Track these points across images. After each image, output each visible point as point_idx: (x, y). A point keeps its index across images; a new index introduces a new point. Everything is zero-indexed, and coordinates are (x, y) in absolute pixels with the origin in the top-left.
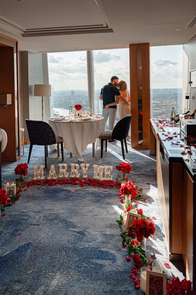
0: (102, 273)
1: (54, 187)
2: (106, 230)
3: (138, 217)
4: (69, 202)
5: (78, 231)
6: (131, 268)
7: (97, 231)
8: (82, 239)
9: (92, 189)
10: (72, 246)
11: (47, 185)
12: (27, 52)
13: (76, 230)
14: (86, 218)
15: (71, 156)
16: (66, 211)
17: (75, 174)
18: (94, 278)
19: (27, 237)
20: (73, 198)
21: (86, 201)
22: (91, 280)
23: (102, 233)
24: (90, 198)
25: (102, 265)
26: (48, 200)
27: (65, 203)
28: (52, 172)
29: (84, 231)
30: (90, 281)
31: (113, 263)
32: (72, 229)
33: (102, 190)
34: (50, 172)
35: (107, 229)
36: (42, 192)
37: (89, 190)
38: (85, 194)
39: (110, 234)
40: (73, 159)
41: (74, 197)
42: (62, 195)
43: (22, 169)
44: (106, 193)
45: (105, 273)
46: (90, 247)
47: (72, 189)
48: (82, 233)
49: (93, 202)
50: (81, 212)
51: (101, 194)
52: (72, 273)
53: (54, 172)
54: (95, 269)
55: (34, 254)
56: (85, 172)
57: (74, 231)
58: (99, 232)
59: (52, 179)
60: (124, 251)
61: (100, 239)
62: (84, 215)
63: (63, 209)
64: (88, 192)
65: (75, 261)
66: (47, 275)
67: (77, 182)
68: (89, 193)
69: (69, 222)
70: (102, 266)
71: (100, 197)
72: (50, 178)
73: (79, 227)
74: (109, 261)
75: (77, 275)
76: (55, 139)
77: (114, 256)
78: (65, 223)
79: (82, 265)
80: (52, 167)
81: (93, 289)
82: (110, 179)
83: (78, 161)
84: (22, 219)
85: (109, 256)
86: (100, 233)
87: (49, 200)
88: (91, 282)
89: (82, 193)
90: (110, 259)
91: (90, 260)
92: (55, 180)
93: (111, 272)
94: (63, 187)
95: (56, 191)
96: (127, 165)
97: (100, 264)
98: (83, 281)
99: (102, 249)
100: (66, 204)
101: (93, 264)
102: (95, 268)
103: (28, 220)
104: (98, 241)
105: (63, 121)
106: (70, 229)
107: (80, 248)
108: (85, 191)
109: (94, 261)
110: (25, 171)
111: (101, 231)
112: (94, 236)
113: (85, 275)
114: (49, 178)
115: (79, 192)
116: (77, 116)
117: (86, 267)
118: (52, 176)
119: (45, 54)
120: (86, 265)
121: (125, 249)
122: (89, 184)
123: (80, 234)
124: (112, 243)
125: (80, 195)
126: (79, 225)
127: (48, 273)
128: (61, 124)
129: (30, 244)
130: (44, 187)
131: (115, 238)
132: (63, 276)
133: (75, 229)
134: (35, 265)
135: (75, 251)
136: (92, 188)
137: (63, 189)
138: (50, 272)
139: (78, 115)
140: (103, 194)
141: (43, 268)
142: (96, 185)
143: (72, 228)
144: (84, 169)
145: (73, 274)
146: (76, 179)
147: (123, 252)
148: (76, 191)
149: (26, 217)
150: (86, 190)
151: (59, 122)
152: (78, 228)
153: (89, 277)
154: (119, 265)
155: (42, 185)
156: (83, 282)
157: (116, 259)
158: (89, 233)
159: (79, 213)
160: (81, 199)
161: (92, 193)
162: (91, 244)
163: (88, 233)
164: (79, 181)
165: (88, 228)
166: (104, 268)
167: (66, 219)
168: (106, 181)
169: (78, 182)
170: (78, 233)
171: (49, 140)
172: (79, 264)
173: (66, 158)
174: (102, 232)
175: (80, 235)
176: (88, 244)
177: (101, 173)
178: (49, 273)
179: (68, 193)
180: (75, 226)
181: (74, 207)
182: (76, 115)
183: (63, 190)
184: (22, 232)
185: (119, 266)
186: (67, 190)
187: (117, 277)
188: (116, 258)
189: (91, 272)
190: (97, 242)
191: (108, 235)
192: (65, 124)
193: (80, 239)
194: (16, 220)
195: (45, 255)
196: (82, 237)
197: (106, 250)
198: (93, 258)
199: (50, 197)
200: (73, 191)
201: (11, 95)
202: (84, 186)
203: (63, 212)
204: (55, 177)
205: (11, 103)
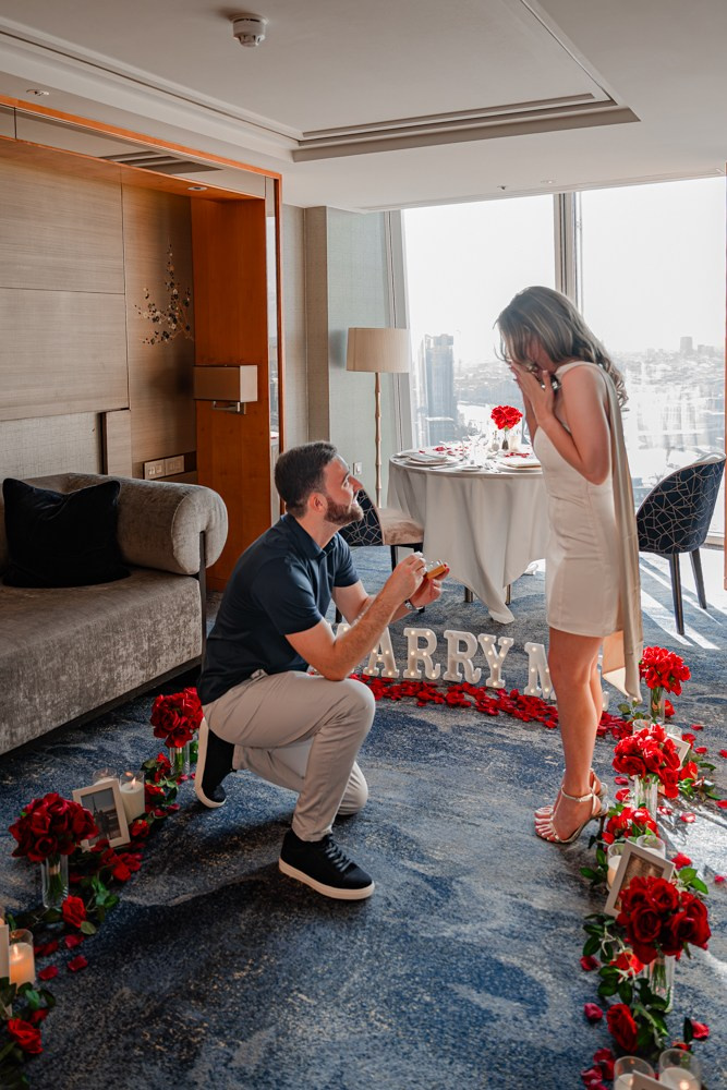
0: (482, 1040)
2: (533, 891)
3: (662, 869)
4: (423, 766)
5: (430, 873)
6: (596, 1051)
7: (497, 889)
8: (436, 905)
9: (520, 733)
10: (395, 921)
12: (324, 209)
13: (422, 871)
14: (470, 836)
15: (467, 600)
16: (402, 797)
17: (462, 671)
18: (446, 1047)
19: (255, 862)
20: (438, 755)
21: (486, 771)
22: (434, 1052)
23: (514, 899)
24: (502, 765)
25: (487, 1012)
27: (408, 770)
28: (380, 652)
29: (452, 879)
30: (430, 1055)
31: (529, 1014)
32: (409, 864)
34: (375, 651)
35: (538, 887)
37: (504, 734)
38: (489, 746)
39: (546, 909)
40: (474, 609)
41: (442, 753)
42: (402, 738)
45: (493, 1043)
46: (461, 939)
47: (441, 720)
48: (442, 886)
49: (510, 782)
50: (458, 810)
51: (549, 757)
52: (373, 1013)
53: (387, 652)
54: (456, 1018)
55: (263, 922)
56: (495, 666)
57: (415, 873)
58: (506, 894)
59: (381, 676)
60: (585, 981)
61: (505, 919)
62: (463, 822)
63: (396, 787)
64: (500, 740)
65: (394, 976)
66: (290, 1000)
67: (468, 697)
68: (504, 743)
69: (406, 838)
70: (487, 1016)
71: (544, 766)
72: (375, 671)
73: (438, 862)
74: (518, 1004)
75: (390, 1025)
77: (542, 992)
78: (390, 840)
79: (414, 995)
81: (434, 1083)
83: (492, 619)
84: (249, 799)
85: (522, 987)
86: (509, 897)
88: (434, 1060)
89: (475, 741)
90: (521, 1000)
91: (449, 985)
93: (514, 1045)
94: (411, 709)
96: (667, 660)
97: (480, 1009)
98: (406, 1049)
99: (503, 959)
100: (409, 773)
101: (455, 1002)
102: (460, 1017)
103: (270, 803)
104: (494, 925)
105: (437, 469)
106: (401, 862)
107: (422, 937)
108: (491, 734)
109: (463, 991)
111: (515, 890)
112: (484, 904)
113: (416, 1030)
114: (372, 671)
115: (466, 736)
116: (501, 450)
117: (427, 1004)
118: (379, 665)
119: (392, 211)
120: (428, 999)
121: (591, 978)
122: (510, 713)
123: (435, 888)
124: (543, 942)
125: (468, 748)
126: (438, 856)
127: (295, 993)
128: (430, 477)
129: (259, 887)
131: (563, 929)
132: (343, 1014)
133: (422, 866)
134: (260, 956)
135: (401, 940)
136: (518, 728)
137: (411, 716)
138: (301, 992)
139: (505, 446)
141: (285, 974)
142: (537, 720)
143: (411, 859)
144: (490, 653)
145: (379, 1016)
146: (465, 687)
147: (579, 983)
148: (458, 730)
149: (265, 795)
150: (496, 731)
151: (424, 473)
152: (430, 865)
153: (428, 1041)
154: (554, 1028)
156: (405, 1054)
157: (545, 1005)
158: (469, 892)
159: (447, 811)
160: (466, 764)
161: (515, 747)
162: (466, 929)
163: (464, 890)
164: (475, 696)
165: (468, 872)
166: (490, 1024)
167: (398, 825)
169: (472, 699)
170: (427, 880)
172: (405, 989)
173: (449, 605)
174: (515, 896)
175: (433, 892)
176: (454, 927)
178: (300, 995)
179: (424, 732)
180: (423, 857)
181: (436, 789)
182: (495, 448)
183: (411, 721)
184: (243, 841)
185: (551, 1032)
186: (422, 724)
187: (532, 1066)
188: (547, 1001)
189: (440, 1026)
190: (489, 926)
191: (536, 912)
192: (445, 479)
193: (431, 906)
194: (232, 798)
195: (298, 930)
196: (438, 900)
197: (516, 962)
198: (461, 981)
200: (443, 729)
201: (254, 368)
202: (489, 715)
203: (390, 799)
204: (391, 668)
205: (255, 398)
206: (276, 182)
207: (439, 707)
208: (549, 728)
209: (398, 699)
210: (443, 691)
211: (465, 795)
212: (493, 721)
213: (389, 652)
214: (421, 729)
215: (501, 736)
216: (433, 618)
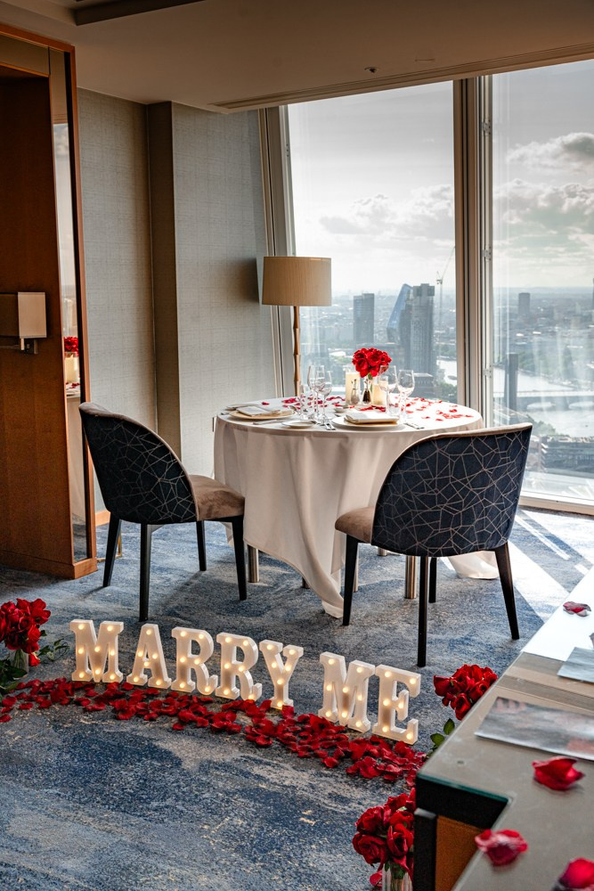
1: (127, 727)
4: (134, 820)
9: (286, 773)
11: (108, 709)
12: (168, 104)
16: (82, 869)
20: (163, 804)
21: (212, 830)
24: (240, 822)
26: (51, 791)
28: (146, 655)
33: (330, 790)
34: (141, 655)
36: (59, 743)
37: (265, 774)
38: (234, 793)
41: (169, 802)
42: (128, 776)
43: (15, 624)
44: (340, 808)
47: (188, 749)
49: (239, 849)
51: (309, 812)
53: (156, 656)
56: (280, 682)
59: (145, 687)
64: (253, 784)
67: (242, 719)
68: (258, 789)
71: (295, 825)
72: (141, 679)
76: (191, 499)
80: (149, 632)
82: (404, 735)
83: (323, 612)
87: (56, 791)
89: (221, 784)
92: (153, 692)
94: (162, 734)
95: (119, 752)
100: (109, 832)
108: (247, 774)
110: (26, 632)
114: (136, 680)
115: (213, 776)
118: (147, 672)
119: (271, 109)
122: (286, 744)
125: (207, 795)
130: (85, 720)
136: (287, 766)
137: (157, 744)
139: (366, 398)
140: (320, 811)
142: (317, 756)
144: (273, 665)
148: (205, 767)
150: (257, 770)
155: (85, 710)
160: (192, 819)
161: (269, 795)
168: (377, 740)
169: (247, 721)
171: (156, 503)
177: (361, 698)
179: (162, 768)
181: (134, 856)
183: (154, 752)
186: (166, 756)
199: (75, 773)
200: (188, 765)
201: (41, 297)
202: (259, 746)
203: (65, 871)
204: (159, 675)
205: (43, 334)
206: (68, 58)
207: (200, 731)
208: (328, 768)
209: (151, 719)
210: (214, 709)
211: (168, 867)
212: (258, 755)
213: (158, 655)
214: (157, 764)
215: (259, 777)
216: (253, 607)
